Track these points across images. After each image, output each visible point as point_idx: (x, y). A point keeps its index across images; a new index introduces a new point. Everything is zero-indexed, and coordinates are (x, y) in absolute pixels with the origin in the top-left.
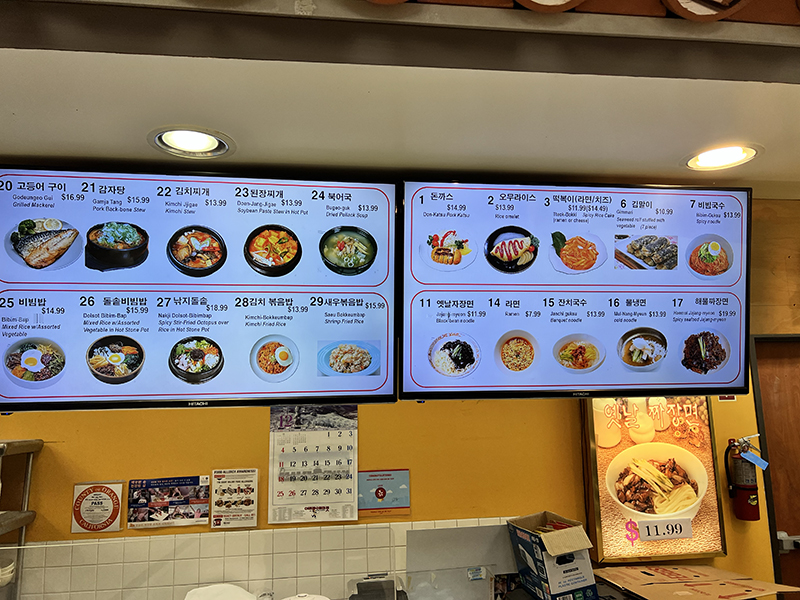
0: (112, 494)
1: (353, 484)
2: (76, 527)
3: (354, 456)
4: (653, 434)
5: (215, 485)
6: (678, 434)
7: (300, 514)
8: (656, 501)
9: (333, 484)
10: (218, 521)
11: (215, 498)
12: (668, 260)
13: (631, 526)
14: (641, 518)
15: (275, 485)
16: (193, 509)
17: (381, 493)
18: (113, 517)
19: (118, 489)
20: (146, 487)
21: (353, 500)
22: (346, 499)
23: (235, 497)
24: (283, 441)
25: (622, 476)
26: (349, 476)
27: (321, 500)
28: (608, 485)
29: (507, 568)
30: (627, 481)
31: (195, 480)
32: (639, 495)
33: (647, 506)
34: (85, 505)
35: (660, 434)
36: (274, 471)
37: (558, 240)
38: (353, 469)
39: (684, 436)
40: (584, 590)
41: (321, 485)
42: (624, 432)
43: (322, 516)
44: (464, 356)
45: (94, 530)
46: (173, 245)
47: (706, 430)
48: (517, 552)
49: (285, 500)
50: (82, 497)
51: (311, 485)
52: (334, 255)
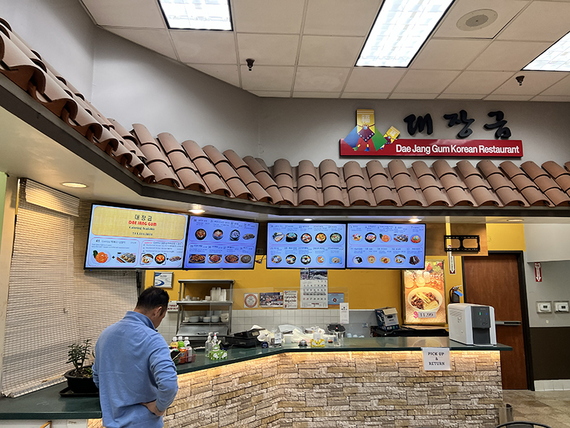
0: (255, 297)
1: (326, 297)
2: (245, 306)
3: (326, 288)
4: (424, 284)
5: (285, 296)
6: (433, 284)
7: (310, 305)
8: (424, 306)
9: (320, 297)
10: (286, 306)
11: (285, 299)
12: (406, 240)
13: (416, 313)
14: (419, 311)
15: (302, 296)
16: (278, 302)
17: (335, 300)
18: (256, 304)
19: (257, 295)
20: (265, 295)
21: (326, 301)
22: (324, 301)
23: (291, 299)
24: (304, 283)
25: (413, 297)
26: (325, 294)
27: (317, 301)
28: (408, 300)
29: (375, 324)
30: (415, 299)
31: (279, 294)
32: (419, 303)
33: (421, 307)
34: (248, 300)
35: (427, 285)
36: (302, 292)
37: (381, 236)
38: (326, 292)
39: (435, 285)
40: (395, 326)
41: (316, 297)
42: (415, 283)
43: (317, 306)
44: (360, 260)
45: (251, 307)
46: (302, 237)
47: (443, 284)
48: (378, 318)
49: (306, 301)
50: (247, 297)
51: (313, 297)
52: (333, 239)
